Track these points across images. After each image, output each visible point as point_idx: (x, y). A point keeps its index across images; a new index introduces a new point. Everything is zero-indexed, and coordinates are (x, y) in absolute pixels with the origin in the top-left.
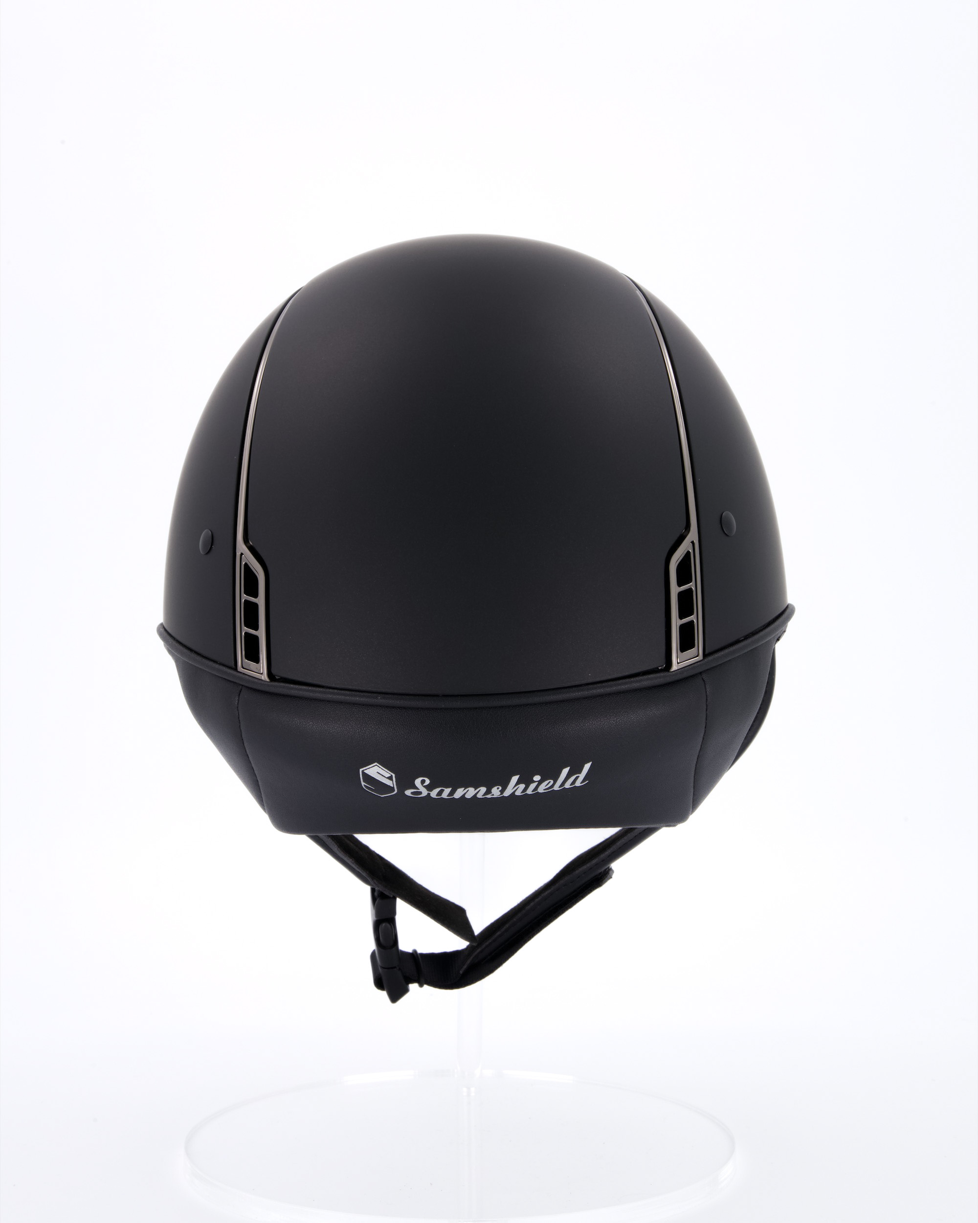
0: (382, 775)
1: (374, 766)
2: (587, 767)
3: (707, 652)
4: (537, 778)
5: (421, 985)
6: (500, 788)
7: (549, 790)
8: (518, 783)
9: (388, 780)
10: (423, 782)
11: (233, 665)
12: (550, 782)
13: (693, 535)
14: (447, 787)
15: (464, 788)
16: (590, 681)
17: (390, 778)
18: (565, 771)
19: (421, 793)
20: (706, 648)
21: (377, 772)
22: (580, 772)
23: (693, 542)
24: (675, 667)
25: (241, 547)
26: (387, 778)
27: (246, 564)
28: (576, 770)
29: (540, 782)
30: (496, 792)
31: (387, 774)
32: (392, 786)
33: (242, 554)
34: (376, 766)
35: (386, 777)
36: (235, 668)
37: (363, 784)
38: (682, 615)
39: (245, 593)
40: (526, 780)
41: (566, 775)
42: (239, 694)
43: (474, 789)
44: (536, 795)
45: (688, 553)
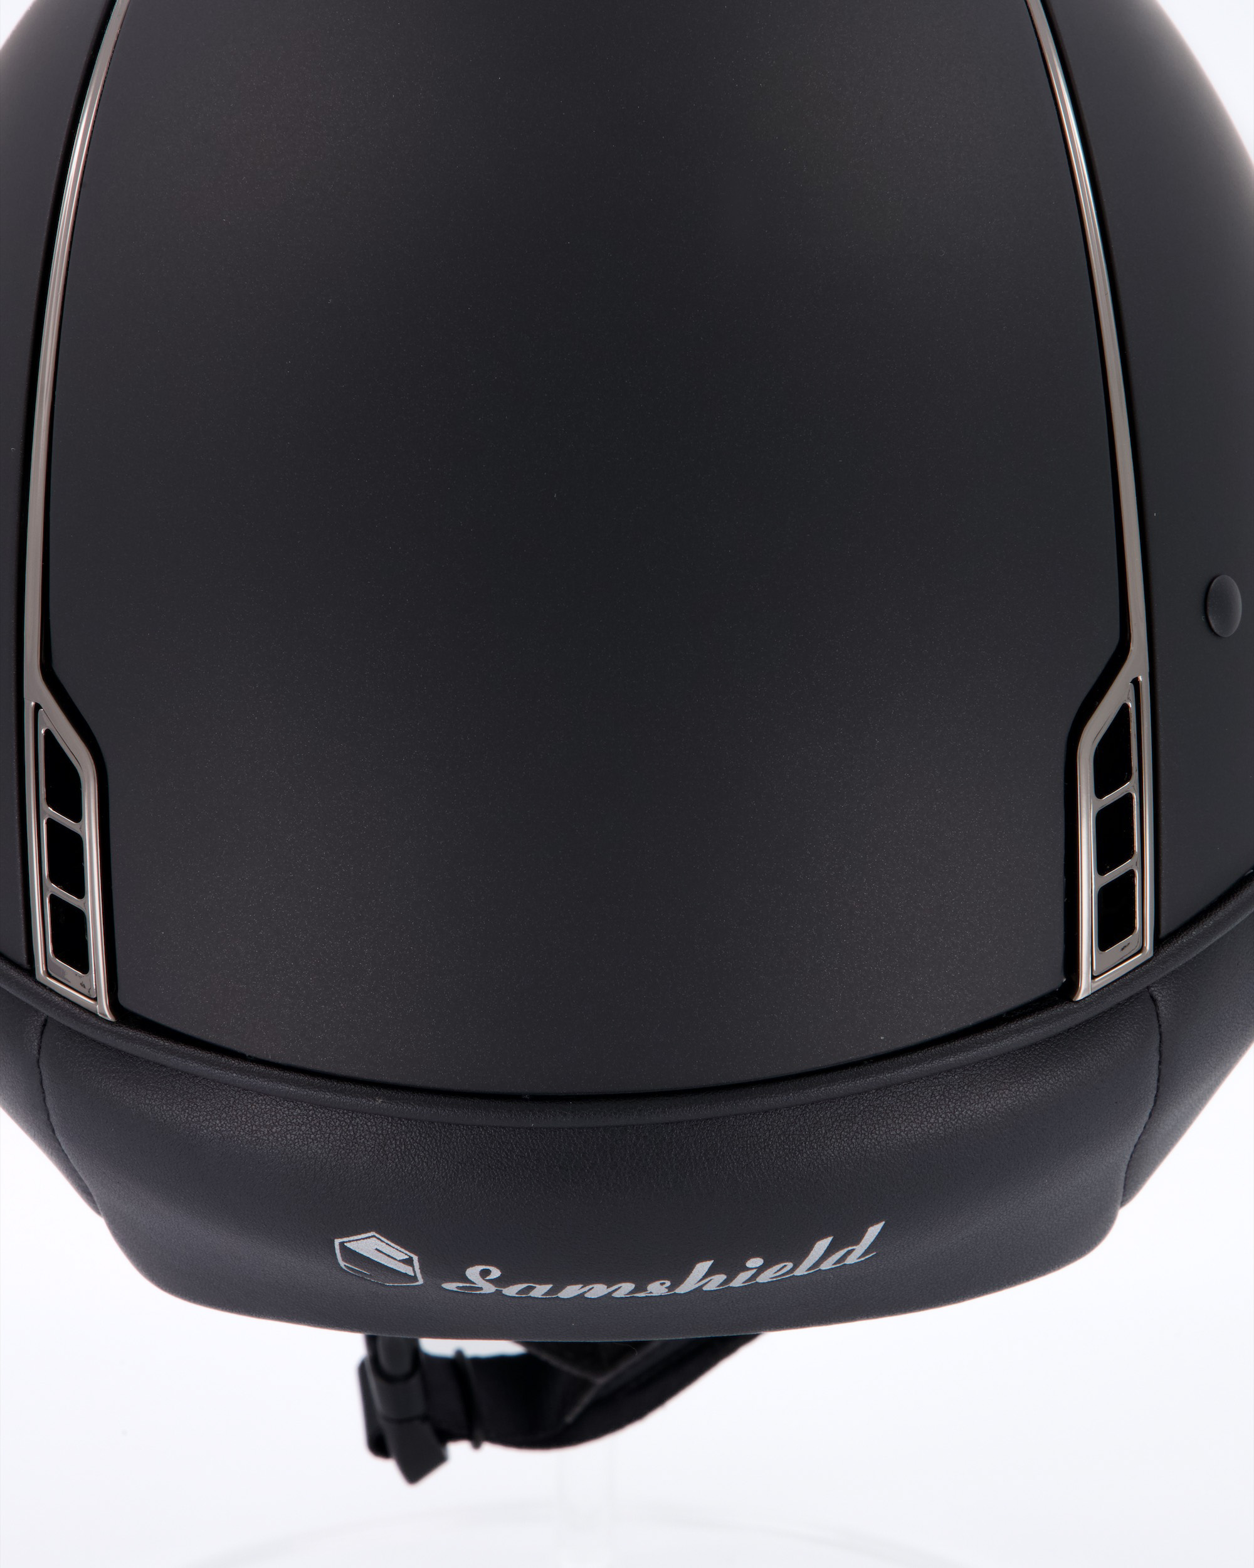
0: (389, 1256)
1: (369, 1237)
2: (873, 1232)
3: (1164, 932)
4: (755, 1262)
5: (477, 1445)
6: (668, 1283)
7: (784, 1277)
8: (710, 1272)
9: (401, 1264)
10: (484, 1274)
11: (23, 959)
12: (785, 1266)
13: (1136, 664)
14: (541, 1283)
15: (581, 1286)
16: (883, 1049)
17: (409, 1262)
18: (822, 1245)
19: (481, 1289)
20: (1163, 923)
21: (377, 1249)
22: (857, 1241)
23: (1135, 682)
24: (1085, 987)
25: (36, 689)
26: (400, 1261)
27: (48, 733)
28: (846, 1237)
29: (760, 1270)
30: (657, 1288)
31: (401, 1254)
32: (413, 1275)
33: (37, 707)
34: (374, 1239)
35: (398, 1259)
36: (31, 971)
37: (342, 1264)
38: (1103, 865)
39: (51, 802)
40: (729, 1265)
41: (823, 1252)
42: (42, 1033)
43: (606, 1287)
44: (752, 1288)
45: (1125, 707)
